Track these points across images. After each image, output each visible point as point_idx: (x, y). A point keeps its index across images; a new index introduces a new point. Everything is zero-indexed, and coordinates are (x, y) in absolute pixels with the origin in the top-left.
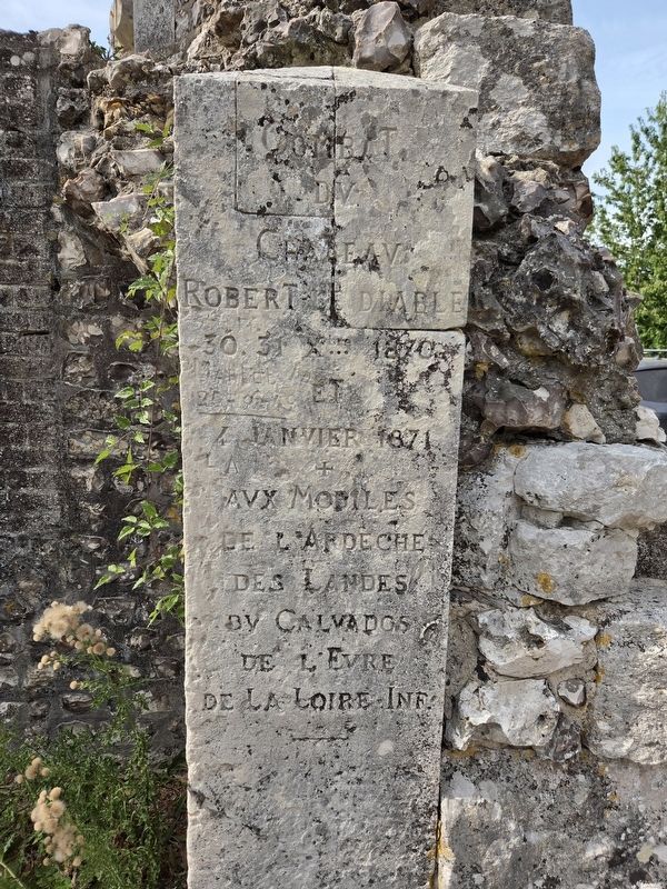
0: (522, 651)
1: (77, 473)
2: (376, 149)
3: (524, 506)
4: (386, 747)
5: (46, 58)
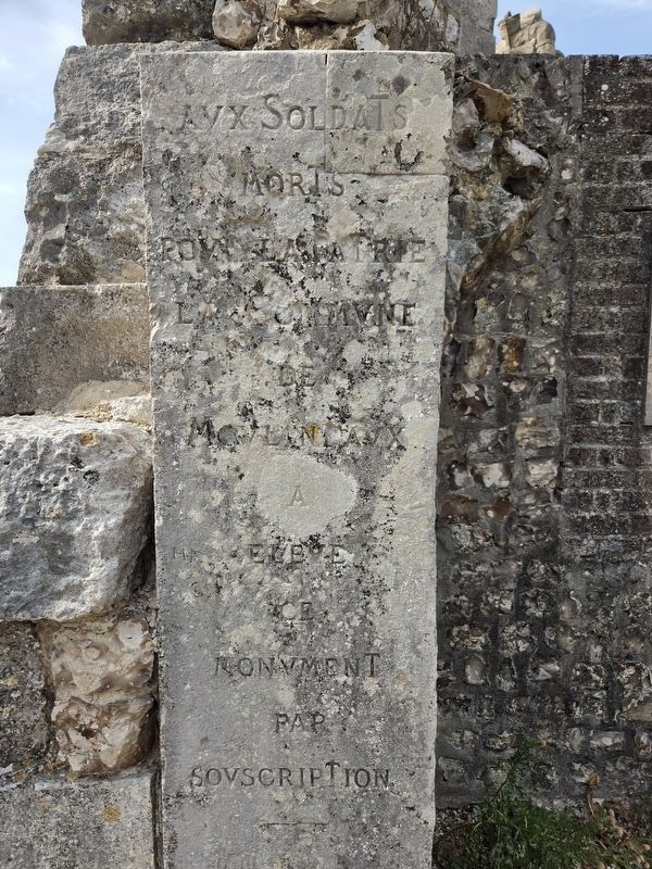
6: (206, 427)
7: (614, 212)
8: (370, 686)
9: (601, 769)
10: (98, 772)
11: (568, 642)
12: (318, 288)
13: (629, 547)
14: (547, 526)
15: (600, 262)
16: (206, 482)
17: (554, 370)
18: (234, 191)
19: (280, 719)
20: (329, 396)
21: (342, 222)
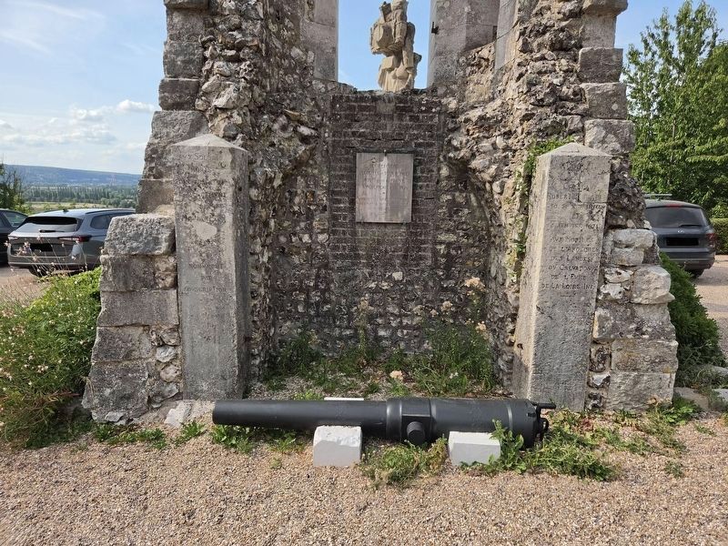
0: (616, 276)
1: (438, 247)
2: (590, 167)
3: (616, 244)
4: (583, 298)
5: (444, 109)
6: (185, 217)
7: (343, 148)
8: (221, 271)
9: (346, 343)
10: (165, 288)
11: (333, 297)
12: (207, 190)
13: (353, 264)
14: (325, 256)
15: (339, 165)
16: (186, 228)
17: (325, 202)
18: (190, 171)
19: (203, 277)
20: (210, 211)
21: (211, 177)
